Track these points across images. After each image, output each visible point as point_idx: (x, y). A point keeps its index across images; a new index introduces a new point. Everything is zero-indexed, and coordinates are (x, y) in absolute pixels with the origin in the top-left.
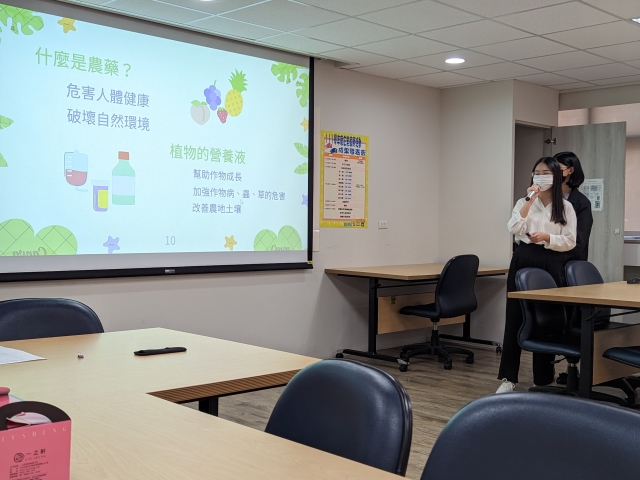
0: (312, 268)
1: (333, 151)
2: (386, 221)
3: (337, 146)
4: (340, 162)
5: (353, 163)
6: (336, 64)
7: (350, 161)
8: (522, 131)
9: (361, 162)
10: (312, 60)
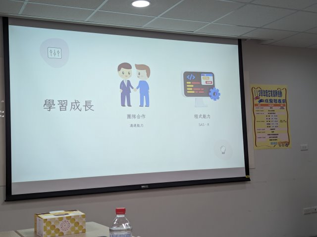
0: (250, 180)
1: (261, 101)
2: (306, 145)
3: (264, 98)
4: (267, 109)
5: (277, 109)
7: (274, 108)
9: (282, 108)
10: (240, 42)
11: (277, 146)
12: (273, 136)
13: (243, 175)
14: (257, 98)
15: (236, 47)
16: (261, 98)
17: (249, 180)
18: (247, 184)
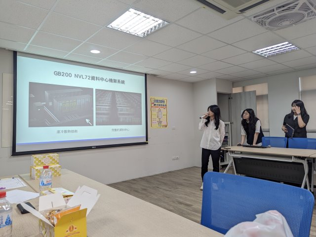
1: (155, 105)
3: (156, 103)
4: (158, 108)
5: (162, 109)
6: (155, 75)
8: (220, 95)
10: (146, 75)
11: (161, 127)
12: (160, 122)
13: (145, 141)
14: (153, 103)
15: (144, 77)
16: (155, 103)
17: (147, 143)
18: (146, 146)
